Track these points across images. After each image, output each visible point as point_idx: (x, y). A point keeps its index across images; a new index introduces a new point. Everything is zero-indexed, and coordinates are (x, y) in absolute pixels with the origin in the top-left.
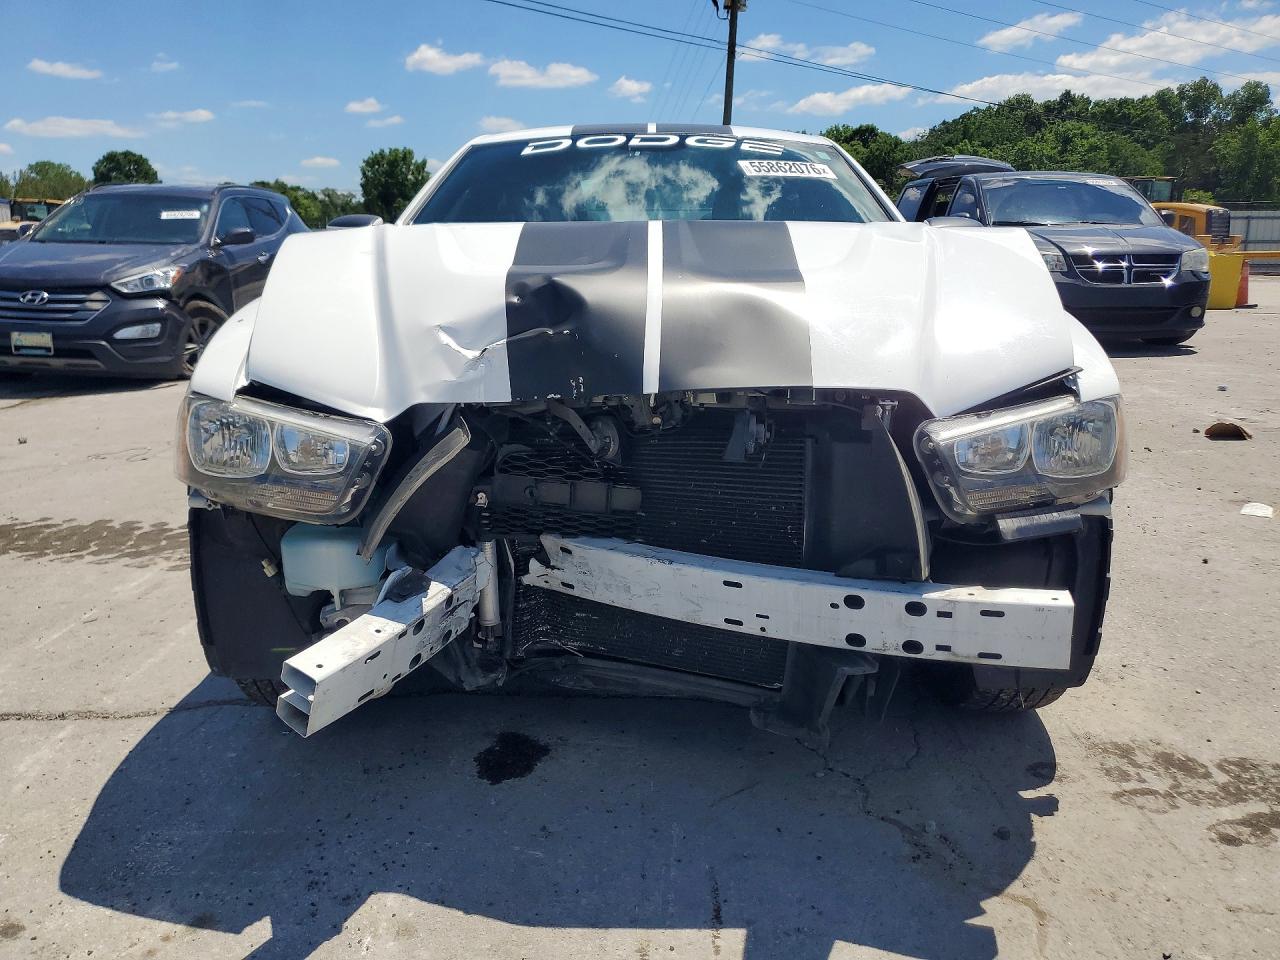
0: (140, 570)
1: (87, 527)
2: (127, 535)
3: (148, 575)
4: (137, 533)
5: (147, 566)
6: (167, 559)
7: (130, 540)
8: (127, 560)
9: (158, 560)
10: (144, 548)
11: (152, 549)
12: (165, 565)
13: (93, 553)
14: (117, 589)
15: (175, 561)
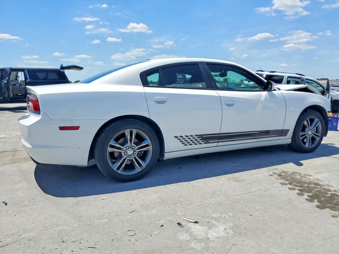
0: (319, 178)
1: (329, 207)
2: (315, 194)
3: (318, 176)
4: (311, 194)
5: (316, 179)
6: (309, 179)
7: (315, 192)
8: (321, 183)
9: (312, 180)
10: (313, 186)
11: (311, 184)
12: (311, 178)
13: (330, 191)
14: (328, 176)
15: (307, 178)
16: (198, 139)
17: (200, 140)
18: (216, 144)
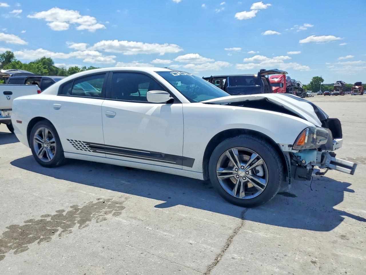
16: (86, 146)
17: (88, 147)
18: (104, 155)
